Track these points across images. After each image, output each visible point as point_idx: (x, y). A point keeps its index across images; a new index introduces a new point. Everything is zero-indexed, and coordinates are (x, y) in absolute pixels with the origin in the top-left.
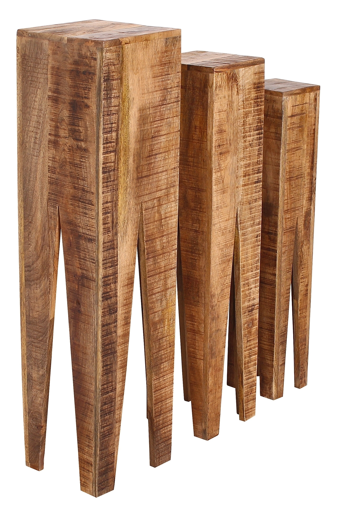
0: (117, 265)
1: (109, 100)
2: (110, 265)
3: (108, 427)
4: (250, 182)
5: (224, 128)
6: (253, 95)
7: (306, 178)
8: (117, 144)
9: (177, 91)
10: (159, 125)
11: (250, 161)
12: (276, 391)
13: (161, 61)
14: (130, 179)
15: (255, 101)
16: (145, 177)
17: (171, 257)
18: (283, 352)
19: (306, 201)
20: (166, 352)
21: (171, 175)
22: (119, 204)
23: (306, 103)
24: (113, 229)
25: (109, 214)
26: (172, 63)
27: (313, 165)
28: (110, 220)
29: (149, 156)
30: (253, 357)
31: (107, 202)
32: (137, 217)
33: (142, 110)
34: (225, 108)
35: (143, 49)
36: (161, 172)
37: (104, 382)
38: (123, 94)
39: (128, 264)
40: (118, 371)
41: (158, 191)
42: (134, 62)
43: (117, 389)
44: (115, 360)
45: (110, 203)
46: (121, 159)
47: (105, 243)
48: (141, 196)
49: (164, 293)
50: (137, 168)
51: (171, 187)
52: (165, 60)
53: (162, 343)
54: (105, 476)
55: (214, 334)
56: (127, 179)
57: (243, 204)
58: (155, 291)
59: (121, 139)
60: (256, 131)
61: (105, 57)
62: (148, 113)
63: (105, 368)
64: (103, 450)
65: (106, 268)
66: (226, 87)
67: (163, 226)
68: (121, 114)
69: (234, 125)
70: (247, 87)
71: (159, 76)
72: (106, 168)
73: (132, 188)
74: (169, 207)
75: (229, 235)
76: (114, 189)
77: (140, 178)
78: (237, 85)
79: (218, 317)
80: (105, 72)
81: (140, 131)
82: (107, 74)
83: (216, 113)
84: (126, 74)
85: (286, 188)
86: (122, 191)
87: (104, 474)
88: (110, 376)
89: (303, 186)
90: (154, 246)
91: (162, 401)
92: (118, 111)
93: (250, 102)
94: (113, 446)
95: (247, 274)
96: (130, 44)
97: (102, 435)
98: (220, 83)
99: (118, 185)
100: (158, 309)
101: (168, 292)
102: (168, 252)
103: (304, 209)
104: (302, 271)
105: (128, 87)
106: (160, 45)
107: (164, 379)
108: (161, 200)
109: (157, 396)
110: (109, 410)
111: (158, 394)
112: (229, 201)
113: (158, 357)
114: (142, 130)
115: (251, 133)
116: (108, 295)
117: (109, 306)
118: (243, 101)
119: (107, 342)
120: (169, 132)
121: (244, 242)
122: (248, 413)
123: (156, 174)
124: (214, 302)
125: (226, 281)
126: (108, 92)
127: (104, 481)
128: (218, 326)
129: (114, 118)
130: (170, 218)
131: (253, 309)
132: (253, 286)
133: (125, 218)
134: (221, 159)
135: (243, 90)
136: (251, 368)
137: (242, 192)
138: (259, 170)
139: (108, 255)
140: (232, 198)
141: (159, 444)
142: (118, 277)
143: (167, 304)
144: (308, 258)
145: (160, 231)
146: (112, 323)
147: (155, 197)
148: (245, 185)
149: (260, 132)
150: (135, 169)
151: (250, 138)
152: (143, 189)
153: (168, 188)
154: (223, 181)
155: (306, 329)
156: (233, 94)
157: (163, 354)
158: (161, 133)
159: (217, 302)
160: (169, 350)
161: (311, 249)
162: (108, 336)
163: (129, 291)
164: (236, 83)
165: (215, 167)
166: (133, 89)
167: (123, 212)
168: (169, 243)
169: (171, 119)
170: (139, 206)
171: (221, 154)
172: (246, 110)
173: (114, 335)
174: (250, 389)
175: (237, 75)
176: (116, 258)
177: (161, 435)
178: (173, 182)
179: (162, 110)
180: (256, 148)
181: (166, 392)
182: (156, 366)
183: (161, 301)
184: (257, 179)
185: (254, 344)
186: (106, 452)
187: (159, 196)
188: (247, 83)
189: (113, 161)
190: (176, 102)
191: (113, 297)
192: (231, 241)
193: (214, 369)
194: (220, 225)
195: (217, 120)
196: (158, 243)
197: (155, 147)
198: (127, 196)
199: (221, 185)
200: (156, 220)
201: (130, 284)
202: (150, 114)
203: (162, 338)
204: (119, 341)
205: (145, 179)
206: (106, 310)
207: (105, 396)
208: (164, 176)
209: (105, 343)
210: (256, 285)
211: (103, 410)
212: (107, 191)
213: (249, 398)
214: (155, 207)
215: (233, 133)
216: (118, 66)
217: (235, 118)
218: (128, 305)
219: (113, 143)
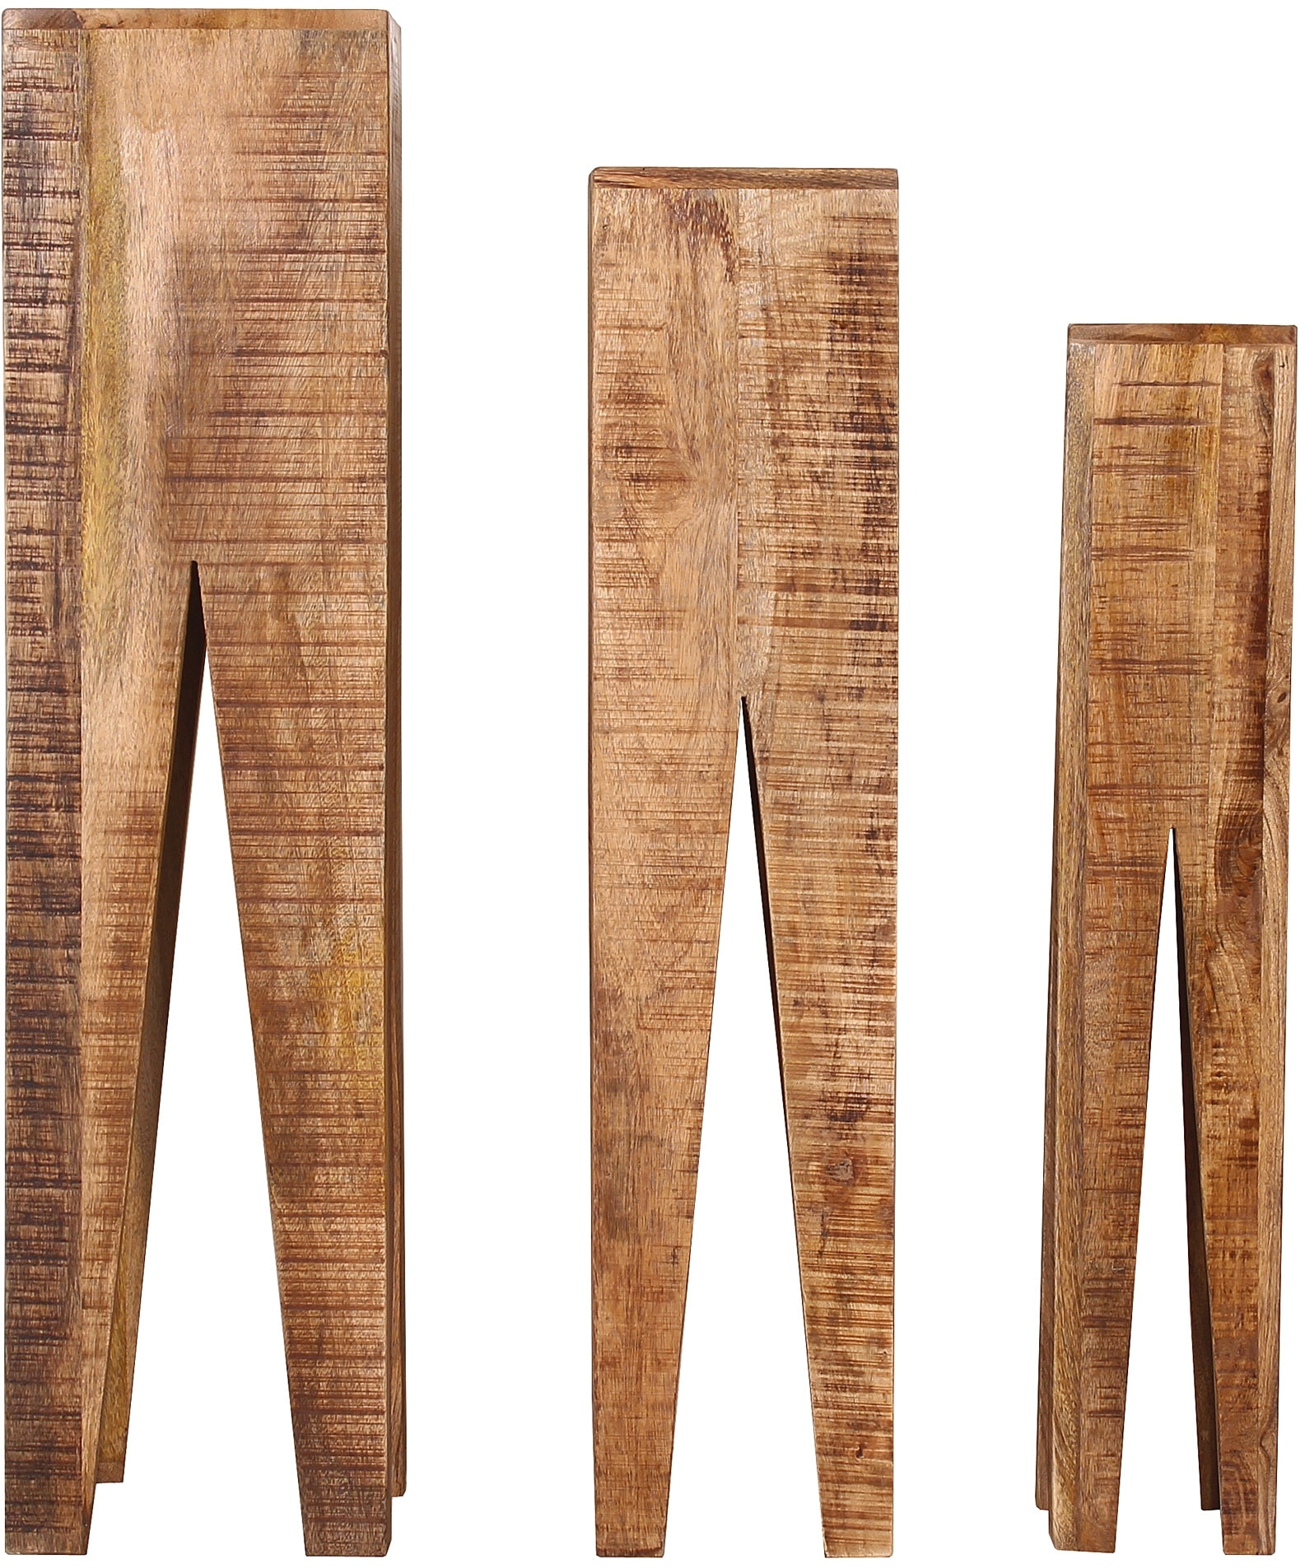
0: (79, 751)
1: (31, 196)
2: (46, 743)
3: (42, 1308)
5: (652, 389)
6: (824, 294)
7: (1223, 679)
8: (73, 344)
10: (274, 315)
11: (816, 539)
12: (1070, 1516)
14: (134, 473)
15: (840, 318)
16: (208, 478)
17: (350, 788)
19: (1226, 773)
20: (335, 1131)
21: (343, 500)
22: (85, 547)
23: (1203, 383)
24: (56, 624)
25: (37, 569)
26: (335, 115)
27: (1266, 636)
28: (42, 590)
29: (227, 414)
31: (29, 530)
32: (169, 611)
33: (185, 252)
34: (660, 316)
35: (184, 54)
36: (286, 479)
37: (21, 1139)
38: (98, 189)
39: (131, 758)
40: (84, 1119)
41: (277, 541)
43: (85, 1186)
44: (70, 1078)
45: (45, 535)
46: (90, 399)
47: (22, 663)
48: (188, 541)
49: (317, 909)
50: (165, 443)
51: (343, 541)
53: (316, 1088)
54: (41, 1485)
55: (621, 1148)
56: (122, 473)
57: (778, 691)
58: (268, 891)
59: (91, 333)
60: (845, 429)
61: (8, 59)
62: (217, 267)
63: (21, 1090)
64: (25, 1383)
65: (25, 749)
66: (662, 245)
67: (309, 672)
68: (86, 252)
69: (716, 387)
70: (788, 260)
71: (268, 153)
72: (23, 415)
73: (144, 507)
74: (333, 607)
75: (698, 789)
76: (61, 494)
77: (178, 478)
78: (726, 245)
79: (644, 1088)
80: (10, 107)
82: (18, 114)
83: (604, 327)
84: (108, 123)
85: (1094, 694)
86: (100, 508)
87: (31, 1475)
88: (46, 1127)
89: (1205, 708)
90: (262, 730)
91: (326, 1307)
93: (807, 317)
94: (73, 1386)
95: (817, 968)
96: (121, 31)
97: (17, 1327)
98: (627, 224)
99: (80, 483)
100: (287, 960)
101: (343, 914)
102: (341, 768)
103: (1215, 803)
104: (1216, 1054)
105: (119, 168)
106: (279, 47)
107: (333, 1227)
108: (293, 577)
109: (298, 1280)
110: (48, 1250)
111: (302, 1275)
112: (691, 661)
113: (294, 1136)
115: (821, 436)
116: (36, 844)
117: (41, 884)
118: (764, 309)
119: (32, 1002)
120: (331, 349)
121: (788, 835)
122: (843, 1527)
123: (261, 479)
124: (618, 1021)
125: (687, 960)
126: (28, 172)
127: (35, 1503)
128: (648, 1122)
129: (55, 260)
130: (345, 650)
131: (861, 1116)
132: (855, 1022)
133: (114, 600)
134: (642, 498)
135: (764, 269)
136: (852, 1349)
137: (773, 647)
138: (878, 581)
139: (33, 705)
140: (712, 656)
141: (320, 1467)
142: (80, 794)
143: (336, 953)
144: (1253, 1010)
145: (292, 684)
146: (55, 945)
147: (258, 558)
148: (789, 623)
149: (872, 441)
150: (156, 445)
151: (812, 451)
152: (198, 520)
153: (331, 541)
154: (654, 582)
155: (1254, 1308)
156: (706, 275)
157: (320, 1130)
158: (283, 345)
159: (634, 1026)
160: (353, 1126)
161: (1267, 979)
162: (39, 986)
163: (139, 857)
164: (717, 234)
165: (607, 521)
166: (141, 178)
167: (103, 580)
168: (340, 737)
169: (336, 307)
170: (181, 572)
171: (636, 479)
172: (786, 343)
173: (63, 987)
174: (851, 1431)
175: (726, 211)
176: (72, 727)
177: (327, 1436)
178: (354, 527)
179: (287, 266)
180: (848, 494)
181: (346, 1280)
182: (287, 1164)
183: (306, 936)
184: (863, 615)
185: (867, 1255)
186: (38, 1398)
187: (279, 560)
188: (787, 246)
189: (52, 400)
190: (361, 251)
191: (60, 856)
192: (709, 814)
193: (625, 1282)
194: (640, 741)
195: (612, 352)
196: (282, 723)
197: (255, 386)
198: (122, 529)
199: (643, 595)
200: (269, 639)
201: (139, 832)
202: (226, 271)
203: (316, 1072)
204: (92, 1016)
205: (207, 487)
206: (26, 892)
207: (26, 1190)
208: (304, 494)
209: (21, 1004)
210: (871, 1023)
211: (18, 1239)
212: (31, 493)
213: (846, 1468)
214: (264, 593)
215: (710, 417)
216: (68, 94)
217: (718, 366)
218: (130, 901)
219: (54, 342)
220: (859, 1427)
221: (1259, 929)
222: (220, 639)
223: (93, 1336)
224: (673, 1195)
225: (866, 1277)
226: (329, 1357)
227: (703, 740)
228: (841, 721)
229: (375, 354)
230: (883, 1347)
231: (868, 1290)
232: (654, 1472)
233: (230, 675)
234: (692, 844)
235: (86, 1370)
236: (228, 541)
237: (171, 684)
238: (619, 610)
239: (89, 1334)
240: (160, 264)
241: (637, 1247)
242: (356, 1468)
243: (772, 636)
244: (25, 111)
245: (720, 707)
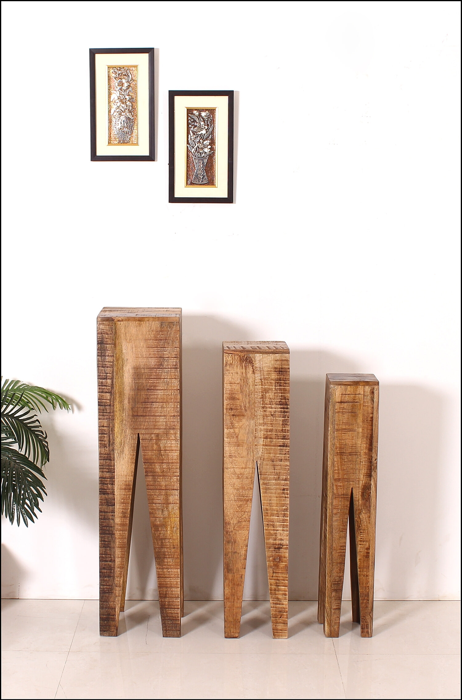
0: (114, 472)
2: (107, 471)
3: (107, 586)
4: (272, 444)
5: (237, 396)
6: (274, 376)
7: (363, 456)
8: (112, 387)
9: (175, 361)
10: (155, 382)
11: (272, 428)
13: (155, 337)
14: (126, 414)
16: (141, 416)
17: (172, 480)
18: (337, 598)
19: (363, 476)
21: (170, 420)
22: (115, 430)
24: (109, 446)
25: (105, 434)
26: (168, 339)
27: (372, 447)
28: (106, 439)
29: (145, 402)
30: (282, 587)
31: (103, 426)
32: (133, 443)
34: (239, 381)
35: (136, 327)
36: (158, 416)
37: (103, 552)
38: (117, 355)
39: (125, 474)
40: (116, 548)
41: (156, 429)
42: (127, 334)
43: (116, 562)
44: (113, 539)
45: (107, 427)
46: (116, 399)
47: (102, 454)
48: (137, 429)
49: (165, 505)
50: (132, 408)
51: (170, 429)
52: (161, 337)
53: (164, 542)
54: (107, 622)
55: (230, 555)
56: (123, 415)
57: (264, 460)
58: (155, 501)
59: (116, 385)
60: (278, 405)
62: (143, 371)
63: (103, 542)
64: (104, 602)
65: (103, 472)
66: (239, 366)
67: (163, 456)
68: (115, 369)
69: (250, 396)
70: (266, 369)
71: (154, 348)
72: (102, 402)
73: (128, 422)
74: (168, 443)
75: (247, 480)
76: (110, 419)
77: (135, 416)
78: (253, 366)
79: (235, 542)
80: (99, 338)
81: (135, 383)
83: (226, 383)
84: (120, 342)
85: (336, 460)
86: (118, 422)
87: (105, 620)
88: (108, 550)
89: (359, 462)
90: (153, 468)
91: (167, 587)
92: (112, 366)
93: (270, 381)
94: (114, 602)
95: (272, 517)
96: (122, 322)
97: (102, 590)
98: (231, 362)
99: (114, 417)
101: (170, 506)
102: (170, 476)
103: (361, 482)
104: (361, 535)
105: (122, 351)
106: (156, 325)
107: (169, 571)
108: (160, 436)
109: (161, 581)
110: (108, 575)
111: (162, 580)
112: (245, 453)
113: (160, 552)
114: (137, 383)
115: (273, 406)
116: (105, 491)
117: (107, 500)
119: (105, 524)
120: (167, 389)
121: (266, 490)
122: (277, 632)
123: (152, 416)
124: (229, 528)
125: (244, 516)
126: (102, 352)
127: (106, 626)
128: (236, 549)
129: (109, 370)
130: (170, 452)
131: (281, 548)
132: (280, 528)
133: (121, 441)
134: (234, 419)
135: (261, 371)
136: (279, 596)
137: (263, 451)
138: (285, 437)
139: (104, 463)
140: (250, 453)
141: (166, 619)
142: (115, 481)
143: (169, 514)
144: (369, 525)
145: (159, 459)
146: (109, 512)
147: (152, 433)
148: (266, 445)
149: (284, 407)
150: (130, 409)
151: (271, 409)
152: (139, 424)
153: (167, 429)
154: (237, 437)
155: (368, 587)
156: (248, 372)
157: (166, 551)
158: (157, 388)
159: (233, 529)
160: (173, 550)
161: (372, 518)
162: (106, 521)
163: (127, 494)
164: (251, 364)
165: (227, 424)
166: (127, 353)
167: (119, 437)
168: (170, 470)
169: (168, 380)
170: (136, 435)
171: (233, 415)
172: (265, 387)
173: (111, 521)
174: (279, 613)
175: (253, 359)
176: (113, 467)
177: (167, 613)
178: (173, 426)
179: (158, 371)
180: (279, 418)
181: (171, 581)
182: (159, 558)
183: (163, 511)
184: (282, 444)
185: (283, 577)
186: (107, 605)
187: (157, 433)
188: (266, 366)
189: (108, 399)
190: (174, 368)
191: (111, 494)
192: (249, 485)
193: (231, 582)
194: (234, 470)
195: (228, 389)
196: (157, 467)
197: (151, 396)
198: (123, 426)
199: (235, 440)
200: (154, 449)
201: (127, 489)
202: (145, 372)
203: (165, 539)
204: (117, 527)
205: (141, 418)
206: (103, 501)
207: (104, 563)
208: (162, 419)
209: (102, 524)
210: (283, 529)
211: (102, 572)
212: (104, 419)
213: (278, 620)
214: (154, 440)
215: (249, 402)
216: (111, 335)
217: (251, 391)
218: (125, 503)
219: (108, 387)
220: (280, 612)
221: (370, 508)
222: (144, 449)
223: (118, 592)
224: (241, 564)
225: (282, 581)
226: (168, 597)
227: (248, 470)
228: (277, 466)
229: (177, 390)
230: (286, 596)
231: (282, 584)
232: (237, 621)
233: (146, 457)
234: (245, 492)
235: (116, 599)
236: (146, 429)
237: (134, 459)
238: (230, 443)
239: (117, 592)
240: (131, 370)
241: (233, 575)
242: (173, 620)
243: (262, 448)
244: (102, 339)
245: (251, 463)
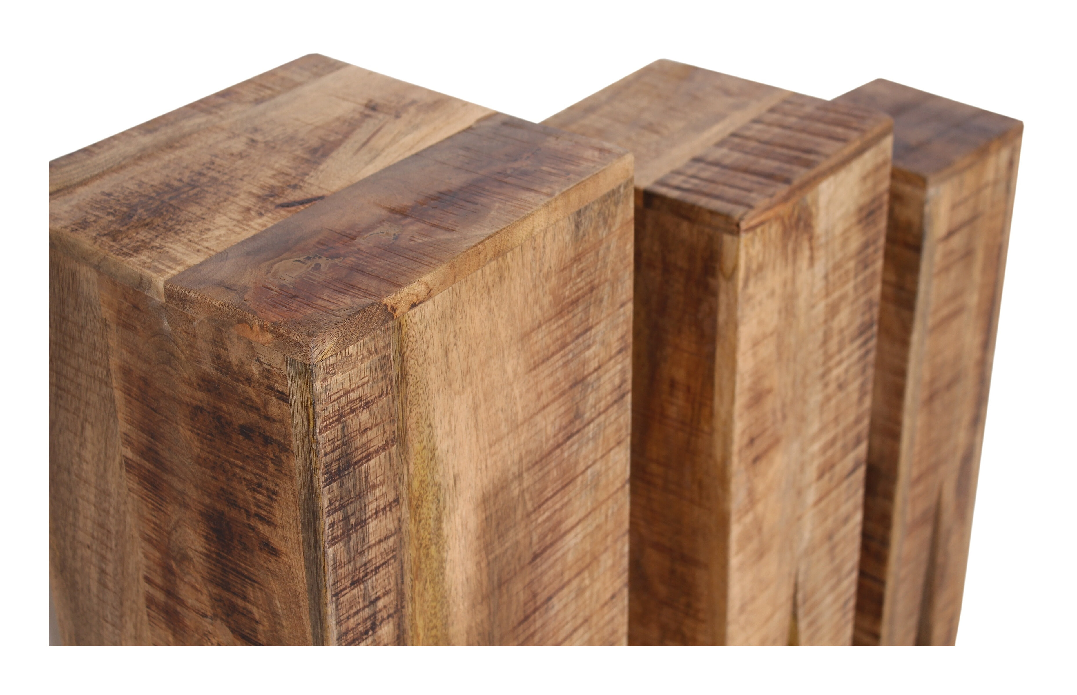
1: (357, 531)
4: (834, 483)
7: (970, 375)
9: (619, 366)
11: (836, 430)
13: (558, 301)
15: (860, 256)
33: (491, 496)
35: (485, 295)
42: (453, 354)
52: (575, 288)
57: (813, 551)
60: (856, 339)
61: (322, 397)
62: (516, 491)
66: (778, 262)
69: (798, 356)
71: (553, 354)
78: (811, 239)
80: (328, 449)
81: (488, 564)
82: (338, 452)
84: (422, 410)
92: (397, 550)
93: (845, 267)
96: (430, 301)
98: (761, 257)
105: (434, 449)
106: (559, 239)
112: (774, 569)
114: (495, 558)
115: (844, 353)
118: (826, 277)
120: (595, 505)
126: (350, 509)
129: (381, 580)
134: (757, 472)
135: (829, 242)
137: (812, 522)
140: (784, 555)
148: (821, 499)
151: (840, 368)
154: (760, 529)
156: (799, 270)
158: (564, 526)
164: (807, 233)
165: (738, 504)
166: (454, 447)
169: (598, 465)
171: (755, 460)
172: (834, 296)
179: (566, 454)
188: (840, 216)
190: (615, 402)
197: (545, 578)
199: (755, 543)
202: (523, 491)
215: (794, 383)
216: (383, 400)
217: (800, 339)
228: (838, 544)
229: (623, 486)
238: (743, 564)
240: (472, 522)
243: (813, 514)
